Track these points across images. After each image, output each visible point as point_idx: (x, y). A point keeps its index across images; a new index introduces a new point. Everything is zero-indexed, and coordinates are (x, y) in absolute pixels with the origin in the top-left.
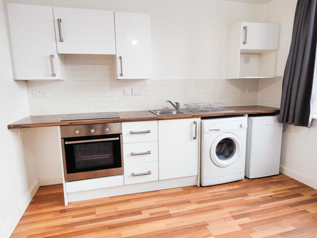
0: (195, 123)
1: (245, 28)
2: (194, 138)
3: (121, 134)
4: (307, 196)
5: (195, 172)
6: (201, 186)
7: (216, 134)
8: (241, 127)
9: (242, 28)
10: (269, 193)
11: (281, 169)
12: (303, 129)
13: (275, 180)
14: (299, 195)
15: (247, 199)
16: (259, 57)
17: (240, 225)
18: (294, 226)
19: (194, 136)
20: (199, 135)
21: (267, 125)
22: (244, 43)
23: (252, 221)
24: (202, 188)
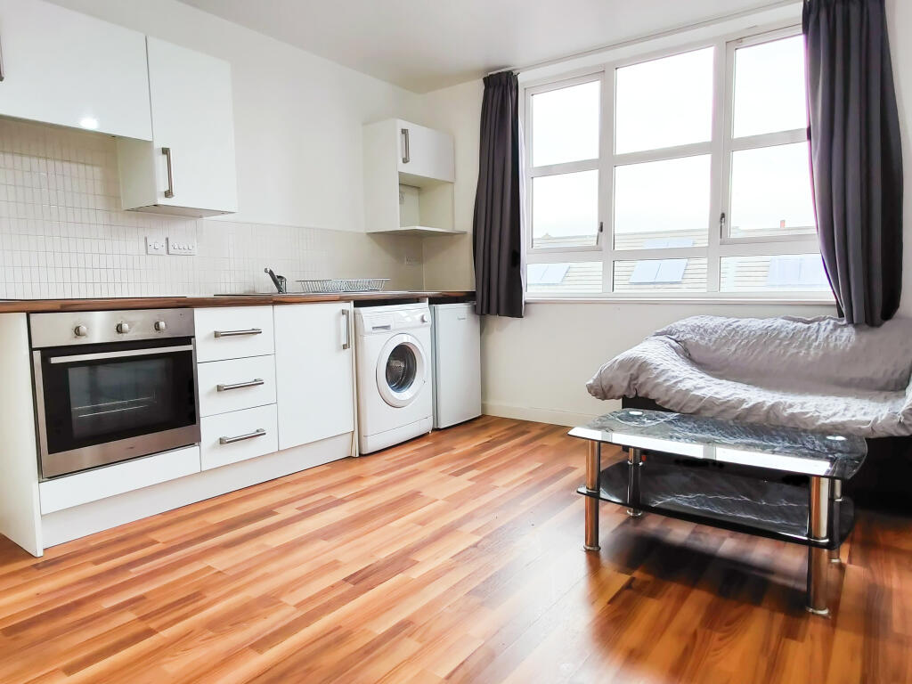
0: (343, 312)
1: (404, 132)
2: (345, 347)
3: (194, 337)
4: (535, 432)
5: (349, 426)
6: (361, 455)
7: (385, 335)
8: (423, 321)
9: (399, 132)
10: (483, 439)
11: (484, 407)
12: (515, 321)
13: (479, 424)
14: (523, 433)
15: (455, 452)
16: (419, 194)
17: (470, 480)
18: (540, 462)
19: (344, 342)
20: (352, 341)
21: (460, 319)
22: (405, 161)
23: (481, 472)
24: (365, 459)
